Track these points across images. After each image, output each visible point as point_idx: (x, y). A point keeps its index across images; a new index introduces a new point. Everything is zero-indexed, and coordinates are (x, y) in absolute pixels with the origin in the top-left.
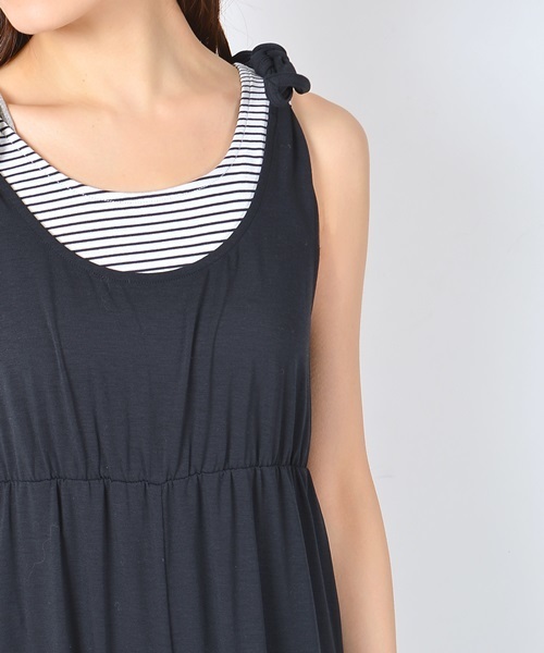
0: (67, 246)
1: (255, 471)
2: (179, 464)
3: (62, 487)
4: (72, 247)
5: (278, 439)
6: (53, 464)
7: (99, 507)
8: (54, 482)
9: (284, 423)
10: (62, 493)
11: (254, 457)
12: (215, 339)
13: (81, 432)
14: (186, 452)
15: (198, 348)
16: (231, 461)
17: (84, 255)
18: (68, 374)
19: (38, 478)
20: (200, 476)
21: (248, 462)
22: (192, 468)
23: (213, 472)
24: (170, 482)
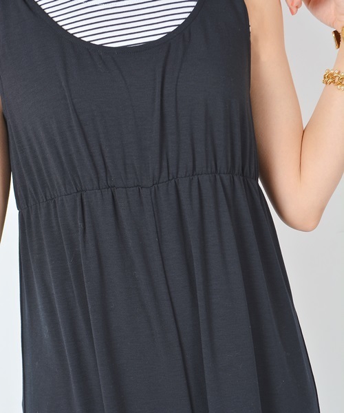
0: (75, 35)
1: (215, 176)
2: (160, 172)
3: (84, 196)
4: (78, 36)
5: (229, 155)
6: (77, 182)
7: (110, 207)
8: (79, 194)
9: (232, 144)
10: (85, 200)
11: (214, 167)
12: (177, 85)
13: (91, 156)
14: (165, 164)
15: (166, 92)
16: (197, 169)
17: (86, 39)
18: (77, 116)
19: (69, 193)
20: (176, 180)
21: (209, 170)
22: (170, 175)
23: (185, 177)
24: (156, 186)
